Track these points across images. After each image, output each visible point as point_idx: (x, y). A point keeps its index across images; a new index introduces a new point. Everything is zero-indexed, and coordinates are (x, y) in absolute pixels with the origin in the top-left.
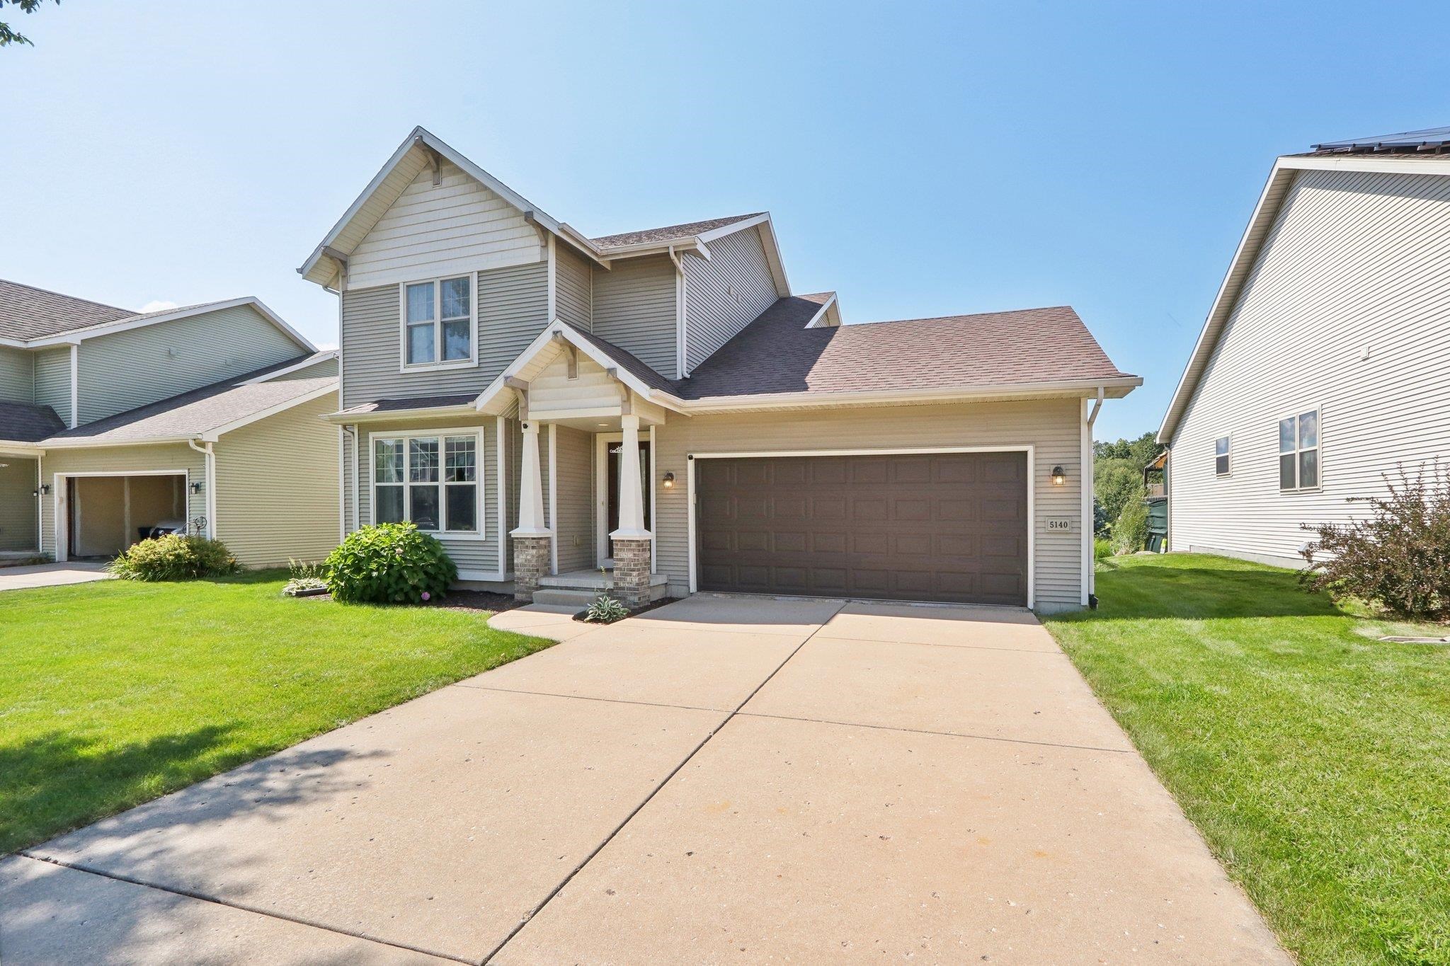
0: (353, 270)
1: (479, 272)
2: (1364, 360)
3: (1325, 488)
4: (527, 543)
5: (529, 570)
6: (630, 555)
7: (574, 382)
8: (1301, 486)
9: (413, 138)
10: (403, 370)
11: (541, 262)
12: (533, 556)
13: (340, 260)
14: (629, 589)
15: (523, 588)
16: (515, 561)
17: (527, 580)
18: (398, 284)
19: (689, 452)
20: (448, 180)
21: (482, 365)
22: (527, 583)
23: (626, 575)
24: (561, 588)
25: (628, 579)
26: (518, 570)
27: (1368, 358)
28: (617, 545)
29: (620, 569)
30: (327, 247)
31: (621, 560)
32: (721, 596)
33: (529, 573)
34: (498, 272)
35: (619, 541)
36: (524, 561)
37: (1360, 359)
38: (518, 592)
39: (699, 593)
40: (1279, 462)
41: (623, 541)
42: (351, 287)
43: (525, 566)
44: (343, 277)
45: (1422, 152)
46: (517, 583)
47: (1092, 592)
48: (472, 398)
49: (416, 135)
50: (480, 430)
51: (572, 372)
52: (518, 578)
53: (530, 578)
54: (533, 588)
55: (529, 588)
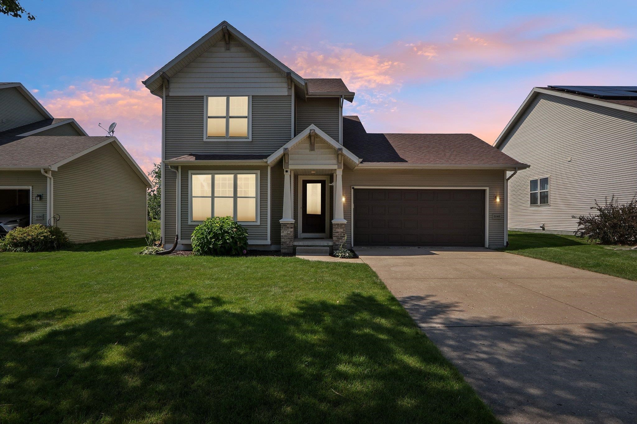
0: (172, 86)
1: (252, 96)
2: (569, 162)
3: (551, 204)
4: (288, 226)
5: (289, 238)
6: (342, 230)
7: (312, 152)
8: (540, 204)
9: (222, 26)
10: (205, 140)
11: (288, 96)
12: (291, 232)
13: (167, 79)
16: (282, 234)
17: (288, 243)
18: (203, 96)
19: (352, 185)
20: (233, 49)
21: (253, 141)
22: (288, 244)
23: (339, 239)
24: (304, 246)
25: (341, 241)
26: (283, 239)
27: (571, 161)
28: (335, 226)
29: (337, 236)
30: (164, 72)
31: (337, 232)
32: (365, 248)
33: (289, 240)
35: (336, 224)
36: (287, 234)
37: (567, 161)
38: (283, 249)
39: (354, 247)
40: (530, 195)
41: (338, 224)
42: (171, 94)
43: (287, 236)
44: (166, 88)
45: (595, 97)
46: (283, 244)
47: (507, 241)
48: (266, 157)
49: (223, 25)
50: (258, 172)
51: (312, 148)
52: (283, 242)
53: (289, 242)
54: (291, 247)
55: (289, 247)
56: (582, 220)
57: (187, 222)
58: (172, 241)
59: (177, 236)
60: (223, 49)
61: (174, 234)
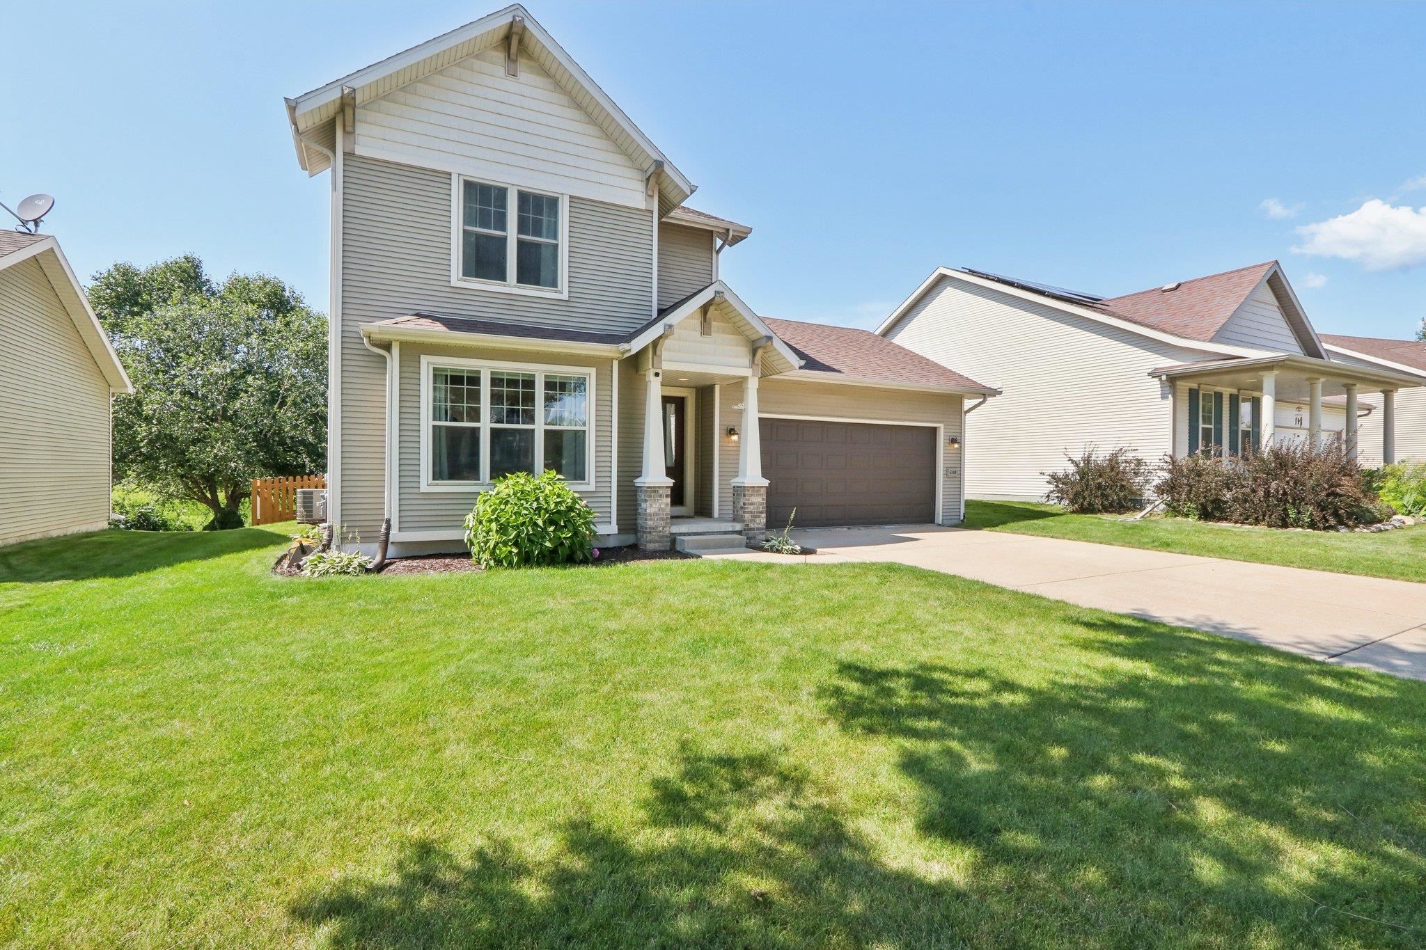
1: (571, 197)
4: (661, 492)
5: (661, 519)
7: (706, 338)
10: (454, 283)
11: (646, 210)
14: (758, 529)
15: (656, 538)
16: (647, 511)
17: (661, 529)
18: (450, 174)
20: (526, 77)
21: (572, 299)
22: (660, 532)
23: (756, 517)
25: (758, 520)
26: (651, 520)
28: (749, 491)
29: (751, 512)
30: (356, 88)
31: (752, 504)
33: (662, 522)
34: (596, 204)
35: (751, 487)
36: (657, 510)
38: (650, 542)
41: (754, 487)
42: (357, 150)
43: (657, 515)
44: (346, 132)
46: (650, 532)
47: (964, 512)
49: (515, 12)
50: (593, 371)
52: (651, 528)
53: (664, 527)
54: (667, 537)
55: (662, 537)
56: (1055, 478)
57: (415, 485)
58: (374, 534)
59: (388, 521)
60: (500, 70)
61: (380, 518)
